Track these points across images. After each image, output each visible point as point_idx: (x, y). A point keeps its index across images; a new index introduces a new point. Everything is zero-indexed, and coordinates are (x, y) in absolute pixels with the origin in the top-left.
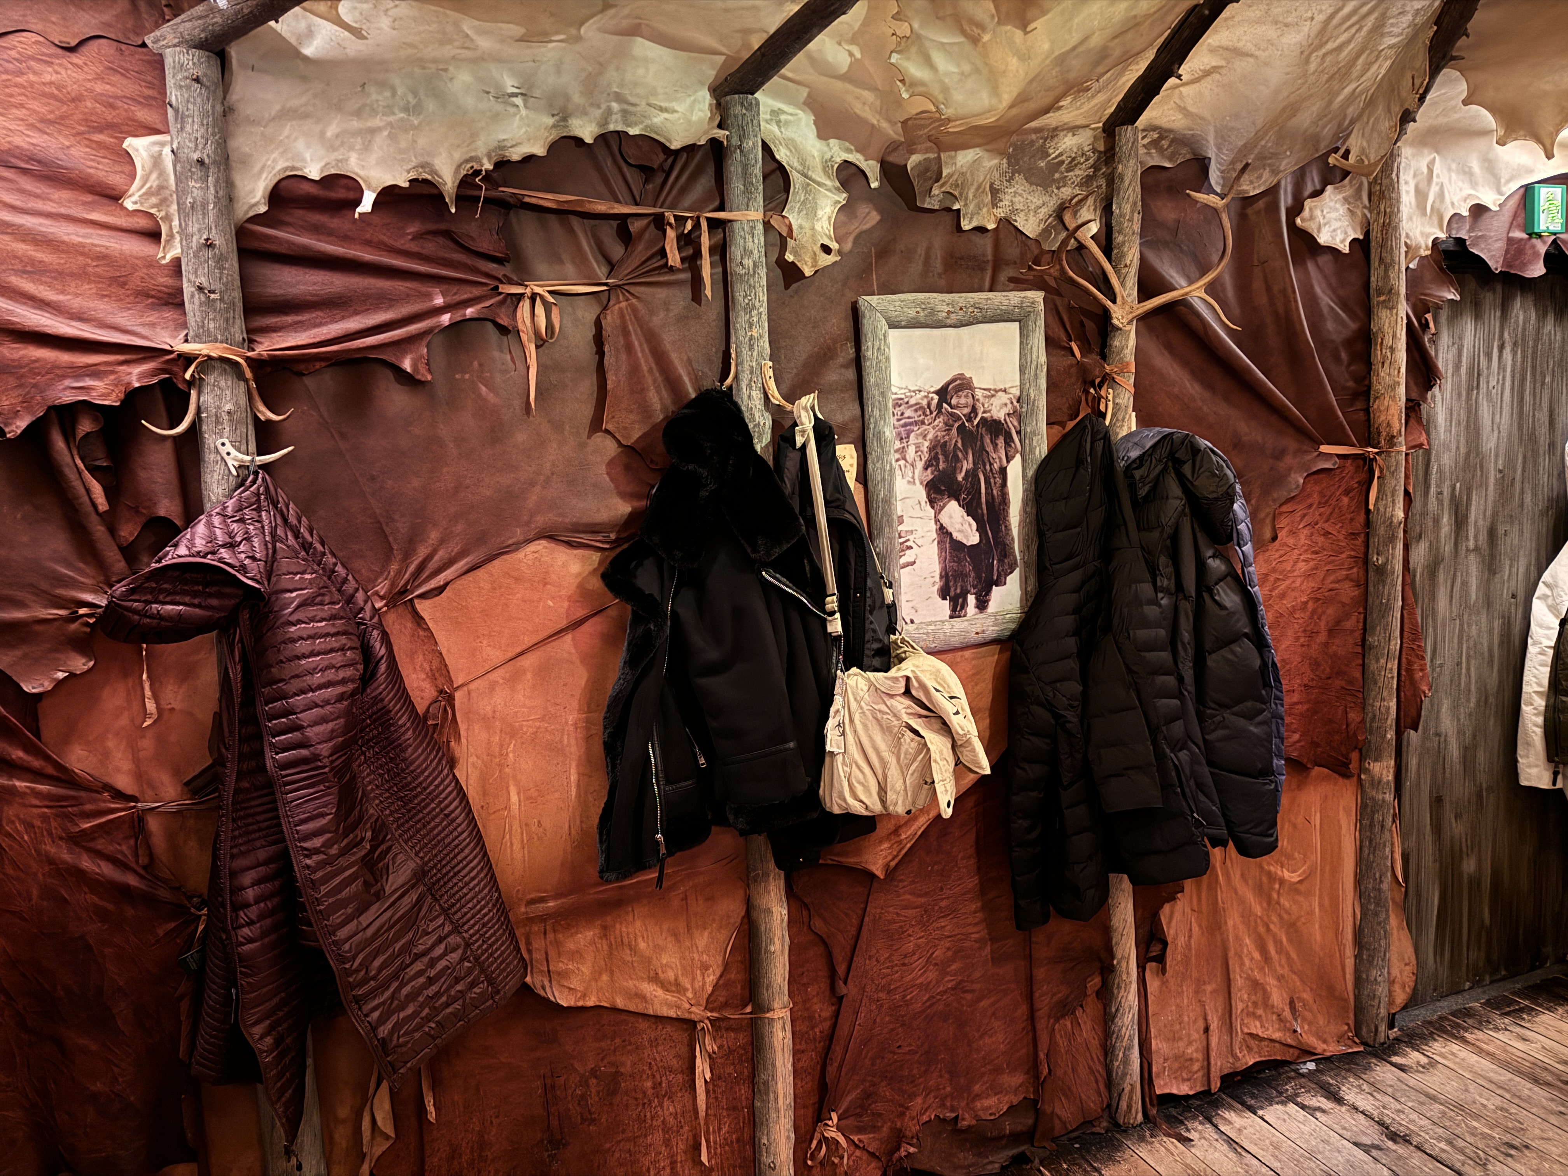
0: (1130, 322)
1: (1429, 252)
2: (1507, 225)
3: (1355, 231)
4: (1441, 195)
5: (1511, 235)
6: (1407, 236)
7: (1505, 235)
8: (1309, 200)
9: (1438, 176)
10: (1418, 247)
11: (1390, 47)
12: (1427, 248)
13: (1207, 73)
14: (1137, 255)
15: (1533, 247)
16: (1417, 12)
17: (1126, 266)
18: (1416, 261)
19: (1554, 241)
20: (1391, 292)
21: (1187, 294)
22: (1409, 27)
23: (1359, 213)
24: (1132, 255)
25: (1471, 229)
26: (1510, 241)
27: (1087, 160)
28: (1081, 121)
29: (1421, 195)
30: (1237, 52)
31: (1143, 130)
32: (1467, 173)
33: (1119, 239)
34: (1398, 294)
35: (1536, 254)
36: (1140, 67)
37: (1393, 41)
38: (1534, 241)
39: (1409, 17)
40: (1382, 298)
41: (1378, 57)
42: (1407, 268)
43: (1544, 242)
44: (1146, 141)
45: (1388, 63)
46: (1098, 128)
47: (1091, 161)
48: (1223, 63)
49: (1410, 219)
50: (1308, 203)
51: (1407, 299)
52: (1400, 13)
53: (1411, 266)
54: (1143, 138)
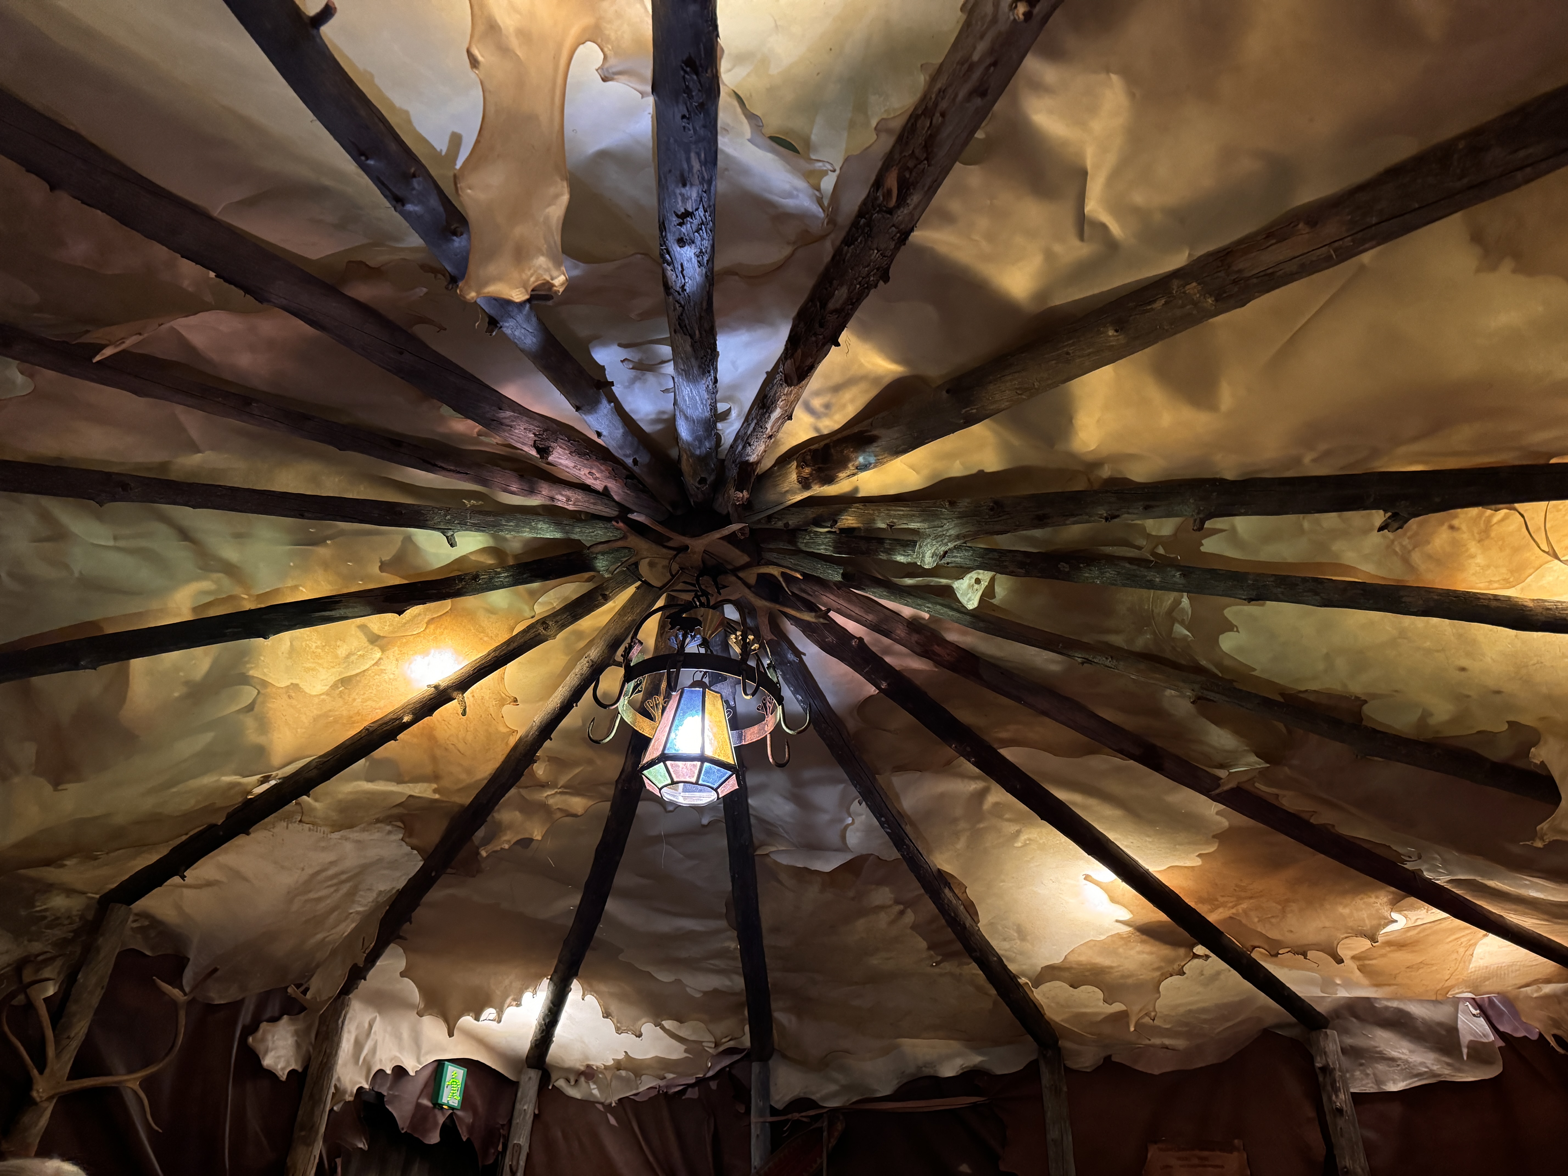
0: (50, 1099)
1: (351, 1099)
2: (418, 1092)
3: (296, 1062)
4: (374, 1051)
5: (420, 1101)
6: (339, 1079)
7: (415, 1100)
8: (265, 1023)
9: (375, 1033)
10: (344, 1092)
11: (358, 913)
12: (351, 1095)
13: (209, 884)
14: (85, 1030)
15: (435, 1116)
16: (380, 892)
17: (68, 1037)
18: (340, 1105)
19: (451, 1115)
20: (312, 1129)
21: (120, 1082)
22: (373, 902)
23: (304, 1049)
24: (80, 1029)
25: (390, 1088)
26: (418, 1106)
27: (70, 924)
28: (79, 886)
29: (358, 1046)
30: (237, 875)
31: (136, 915)
32: (398, 1037)
33: (72, 1007)
34: (317, 1132)
35: (436, 1123)
36: (151, 858)
37: (360, 909)
38: (437, 1111)
39: (374, 895)
40: (303, 1133)
41: (346, 918)
42: (331, 1110)
43: (443, 1114)
44: (135, 925)
45: (353, 925)
46: (93, 898)
47: (75, 926)
48: (224, 879)
49: (345, 1065)
50: (264, 1026)
51: (325, 1141)
52: (369, 889)
53: (335, 1108)
54: (134, 921)
